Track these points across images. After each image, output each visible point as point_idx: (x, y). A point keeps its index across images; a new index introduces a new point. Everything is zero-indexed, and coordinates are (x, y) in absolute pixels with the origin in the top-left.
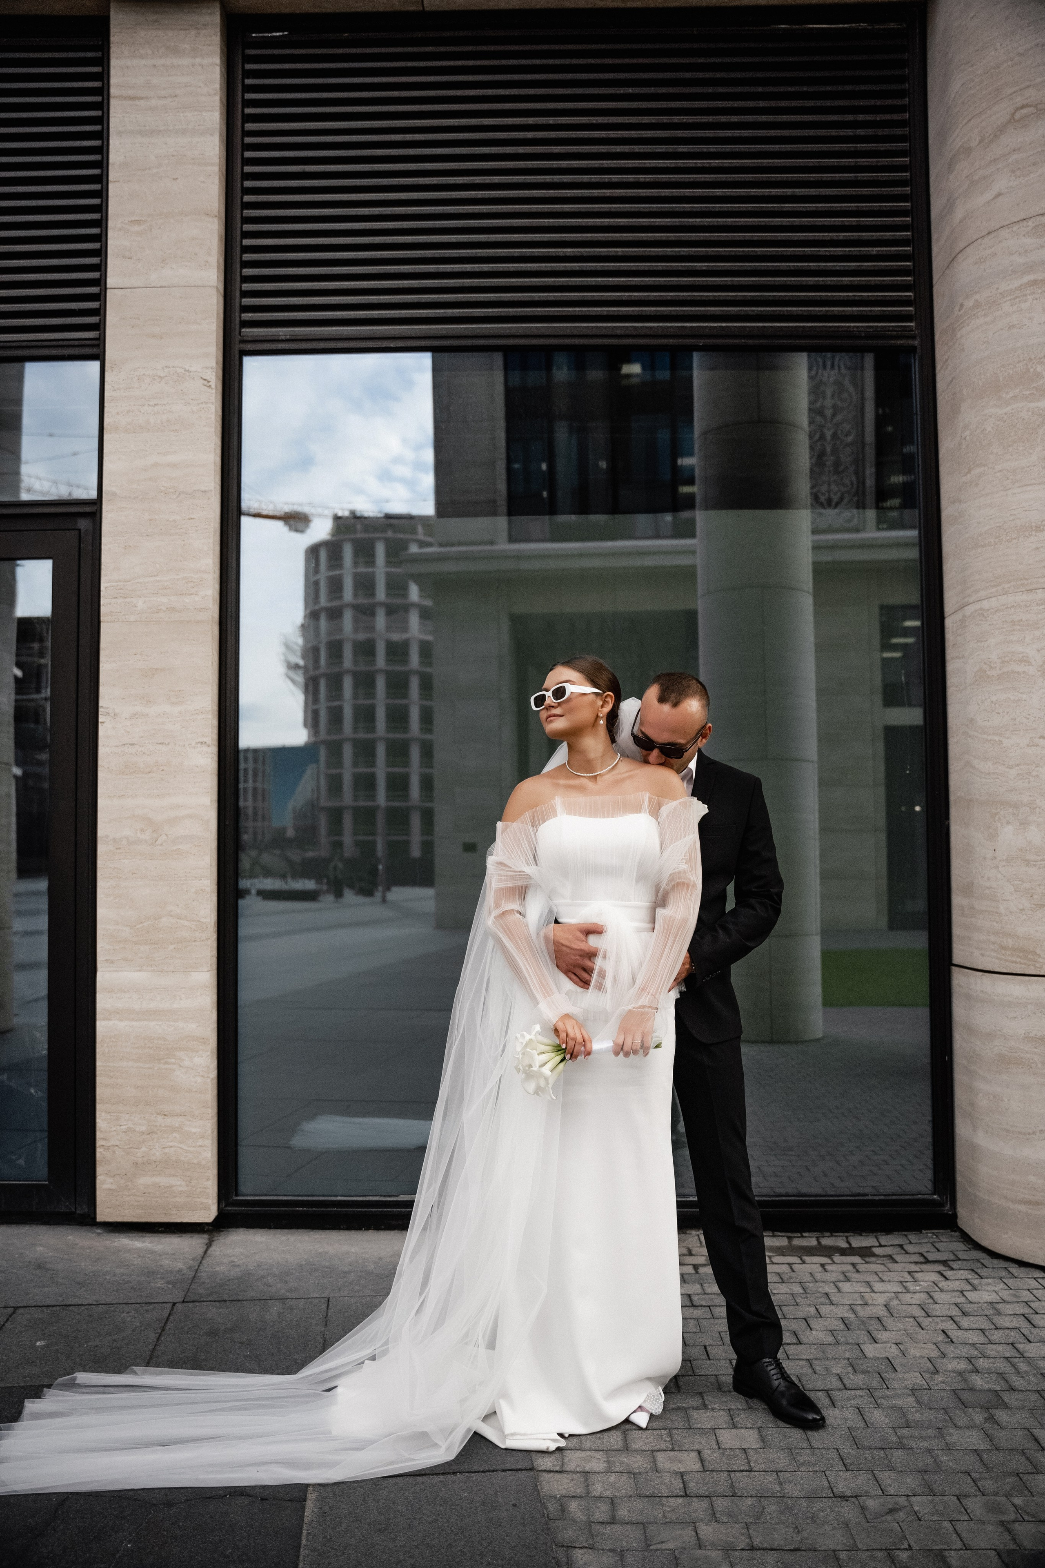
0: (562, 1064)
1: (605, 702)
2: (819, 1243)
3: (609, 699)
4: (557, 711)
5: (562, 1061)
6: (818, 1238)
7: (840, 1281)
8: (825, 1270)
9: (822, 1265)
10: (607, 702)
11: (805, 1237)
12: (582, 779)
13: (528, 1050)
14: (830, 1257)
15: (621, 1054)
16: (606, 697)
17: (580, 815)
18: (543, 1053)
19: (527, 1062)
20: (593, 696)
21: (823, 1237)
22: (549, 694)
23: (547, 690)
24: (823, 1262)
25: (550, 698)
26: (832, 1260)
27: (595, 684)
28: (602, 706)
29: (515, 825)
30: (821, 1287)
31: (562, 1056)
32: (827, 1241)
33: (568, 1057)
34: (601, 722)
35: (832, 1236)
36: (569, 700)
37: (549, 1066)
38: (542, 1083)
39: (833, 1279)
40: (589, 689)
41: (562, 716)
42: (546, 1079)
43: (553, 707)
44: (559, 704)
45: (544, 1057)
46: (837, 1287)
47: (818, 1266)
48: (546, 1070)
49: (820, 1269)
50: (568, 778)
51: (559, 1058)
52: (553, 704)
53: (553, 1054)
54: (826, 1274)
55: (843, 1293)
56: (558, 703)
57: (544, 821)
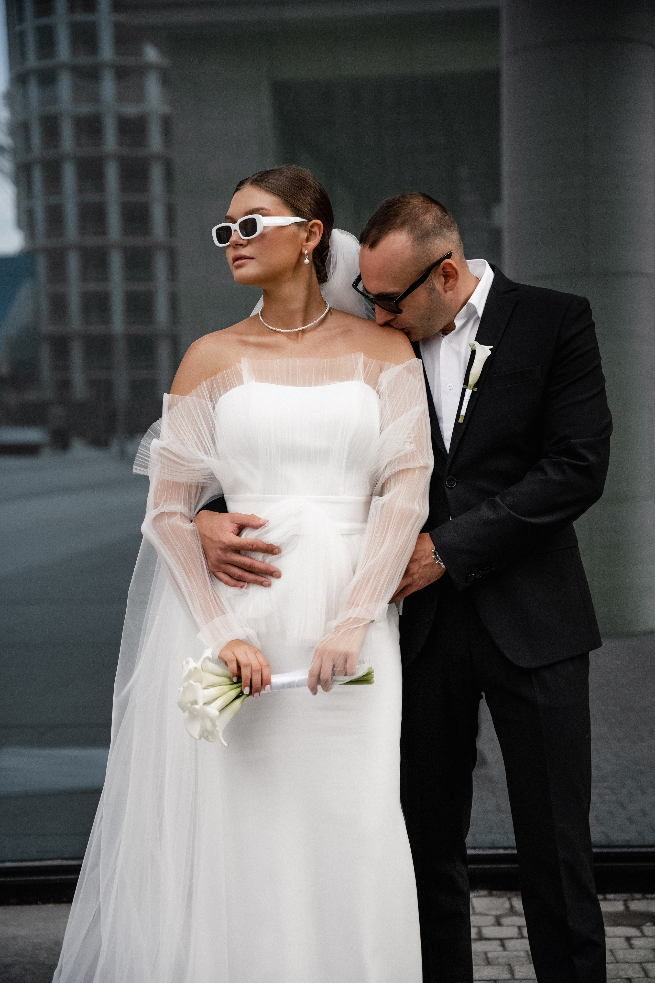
0: (238, 702)
1: (311, 232)
2: (627, 908)
3: (316, 229)
4: (245, 252)
5: (238, 697)
6: (625, 901)
7: (649, 962)
8: (631, 946)
9: (628, 939)
10: (315, 233)
11: (610, 900)
12: (279, 336)
13: (191, 682)
14: (639, 927)
15: (319, 687)
16: (312, 226)
17: (274, 382)
18: (213, 686)
19: (190, 697)
20: (295, 228)
21: (633, 899)
22: (235, 227)
23: (234, 222)
24: (629, 935)
25: (237, 234)
26: (642, 931)
27: (297, 212)
28: (308, 240)
29: (188, 398)
30: (623, 970)
31: (238, 690)
32: (637, 906)
33: (247, 690)
34: (307, 261)
35: (645, 898)
36: (263, 236)
37: (219, 703)
38: (209, 726)
39: (640, 959)
40: (289, 219)
41: (252, 258)
42: (213, 721)
43: (241, 245)
44: (249, 242)
45: (212, 692)
46: (644, 970)
47: (623, 939)
48: (213, 710)
49: (624, 944)
50: (261, 334)
51: (234, 693)
52: (241, 242)
53: (226, 688)
54: (631, 951)
55: (651, 978)
56: (248, 240)
57: (226, 391)
